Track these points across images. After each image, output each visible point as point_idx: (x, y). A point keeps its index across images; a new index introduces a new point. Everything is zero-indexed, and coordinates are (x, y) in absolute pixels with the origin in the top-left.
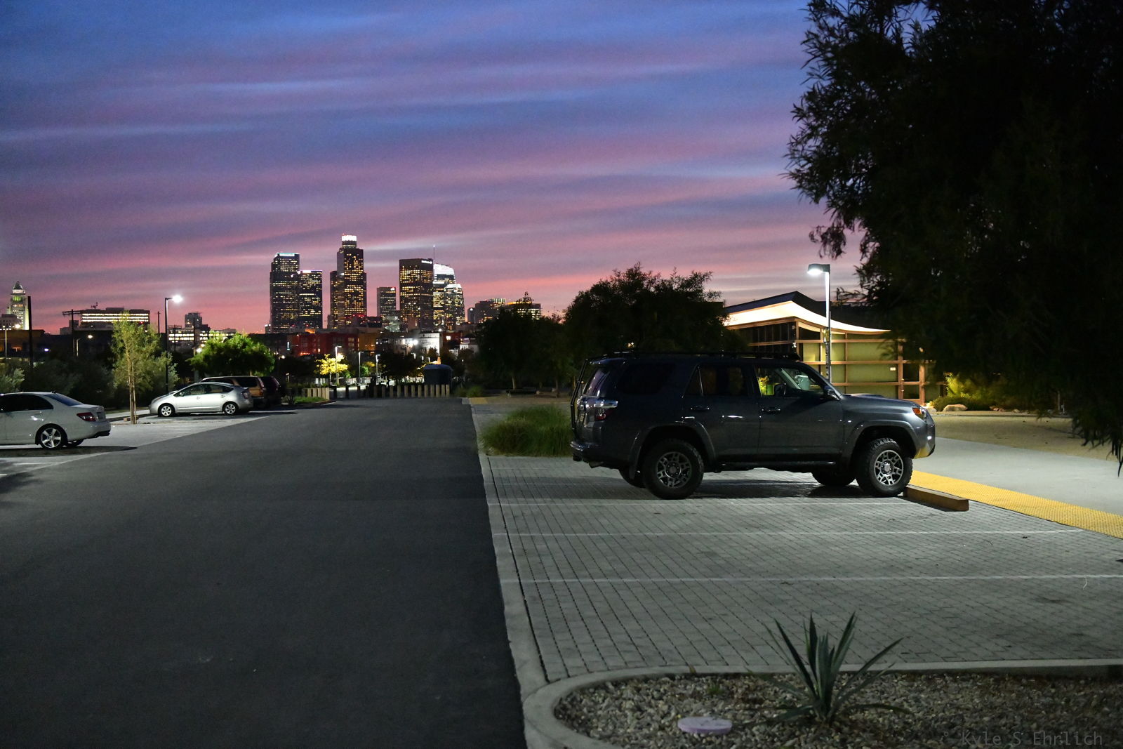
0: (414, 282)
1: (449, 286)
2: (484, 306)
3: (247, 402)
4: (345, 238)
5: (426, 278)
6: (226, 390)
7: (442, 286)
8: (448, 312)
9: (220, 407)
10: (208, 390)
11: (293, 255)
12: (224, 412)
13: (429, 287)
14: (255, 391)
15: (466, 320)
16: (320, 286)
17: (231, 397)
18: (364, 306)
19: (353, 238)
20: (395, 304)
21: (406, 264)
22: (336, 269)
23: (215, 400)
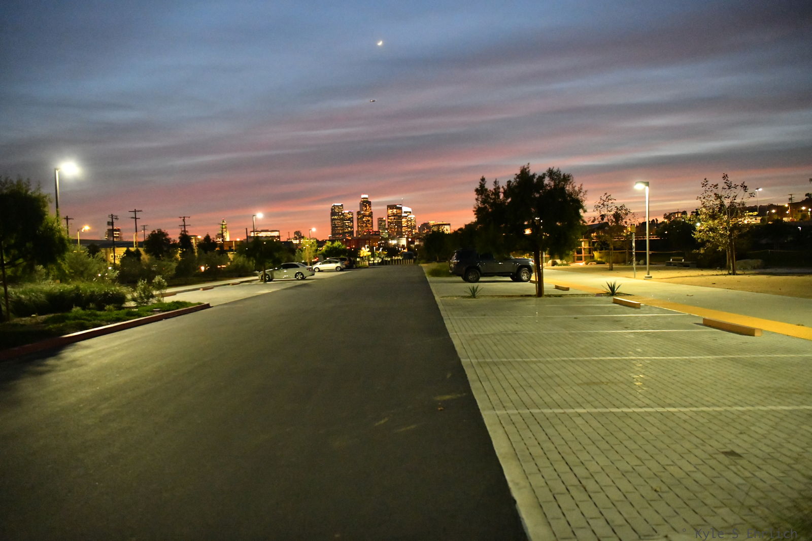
0: (394, 215)
1: (409, 216)
2: (426, 225)
3: (344, 266)
4: (363, 196)
5: (399, 213)
6: (337, 262)
7: (406, 217)
8: (409, 228)
9: (335, 268)
10: (330, 262)
11: (340, 204)
12: (336, 270)
13: (400, 217)
14: (346, 263)
15: (417, 231)
16: (352, 218)
17: (339, 265)
18: (372, 226)
19: (366, 196)
20: (385, 225)
21: (391, 207)
22: (359, 210)
23: (333, 266)
